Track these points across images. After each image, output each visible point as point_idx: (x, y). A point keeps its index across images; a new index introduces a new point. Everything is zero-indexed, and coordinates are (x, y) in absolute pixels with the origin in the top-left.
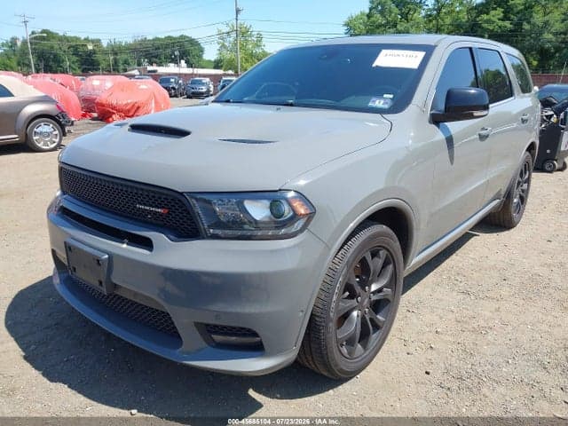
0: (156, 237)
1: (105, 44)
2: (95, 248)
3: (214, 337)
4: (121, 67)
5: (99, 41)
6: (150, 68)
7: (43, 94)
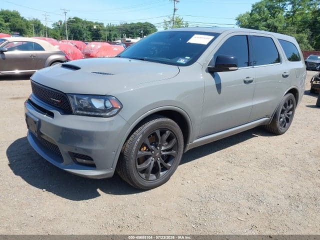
0: (57, 113)
1: (105, 26)
2: (35, 116)
3: (77, 159)
4: (113, 38)
5: (102, 24)
6: (127, 39)
7: (60, 50)
